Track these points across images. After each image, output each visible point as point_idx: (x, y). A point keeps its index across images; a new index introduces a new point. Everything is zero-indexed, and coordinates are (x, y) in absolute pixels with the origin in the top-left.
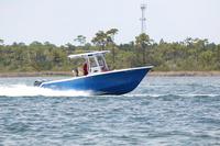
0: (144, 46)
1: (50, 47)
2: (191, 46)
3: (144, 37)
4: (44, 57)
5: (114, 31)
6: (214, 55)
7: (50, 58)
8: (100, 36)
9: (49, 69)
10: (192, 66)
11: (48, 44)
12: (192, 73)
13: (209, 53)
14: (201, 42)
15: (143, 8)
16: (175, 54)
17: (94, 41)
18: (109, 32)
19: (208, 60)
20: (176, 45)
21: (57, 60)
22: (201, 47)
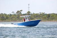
0: (29, 14)
2: (41, 14)
3: (29, 12)
5: (21, 11)
7: (5, 17)
8: (18, 12)
9: (5, 20)
11: (5, 14)
13: (45, 16)
14: (43, 13)
15: (29, 5)
16: (37, 16)
17: (17, 13)
19: (45, 18)
20: (37, 14)
21: (7, 18)
22: (43, 14)
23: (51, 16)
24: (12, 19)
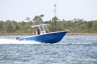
0: (56, 22)
1: (14, 22)
2: (76, 22)
3: (55, 18)
4: (12, 27)
5: (42, 16)
6: (86, 26)
7: (14, 27)
8: (36, 18)
9: (14, 32)
10: (77, 31)
11: (13, 21)
12: (77, 34)
13: (84, 25)
14: (81, 20)
15: (55, 6)
16: (69, 25)
17: (34, 20)
18: (40, 16)
19: (84, 28)
20: (69, 21)
21: (17, 28)
22: (81, 22)
23: (93, 25)
24: (26, 30)
